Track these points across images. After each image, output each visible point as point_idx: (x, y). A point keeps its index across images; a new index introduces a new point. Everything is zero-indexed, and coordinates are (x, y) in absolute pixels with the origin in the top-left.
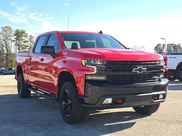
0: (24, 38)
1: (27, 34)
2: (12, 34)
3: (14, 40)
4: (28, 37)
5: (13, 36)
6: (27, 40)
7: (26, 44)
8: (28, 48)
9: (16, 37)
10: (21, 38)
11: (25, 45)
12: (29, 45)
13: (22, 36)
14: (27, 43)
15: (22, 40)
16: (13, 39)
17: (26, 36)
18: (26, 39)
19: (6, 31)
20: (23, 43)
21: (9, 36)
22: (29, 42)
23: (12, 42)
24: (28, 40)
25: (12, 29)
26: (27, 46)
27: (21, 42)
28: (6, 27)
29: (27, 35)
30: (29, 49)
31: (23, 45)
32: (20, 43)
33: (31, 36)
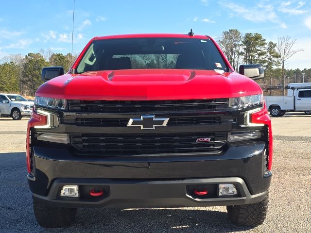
0: (258, 48)
1: (264, 40)
2: (241, 43)
3: (243, 51)
4: (266, 46)
5: (241, 45)
6: (264, 51)
7: (262, 58)
8: (266, 64)
9: (245, 47)
10: (254, 47)
11: (260, 60)
12: (267, 59)
13: (256, 44)
14: (264, 56)
15: (256, 52)
16: (241, 49)
17: (263, 44)
18: (263, 48)
19: (230, 38)
20: (257, 56)
21: (235, 46)
22: (268, 54)
23: (240, 56)
24: (266, 51)
25: (239, 33)
26: (264, 62)
27: (254, 54)
28: (231, 31)
29: (264, 42)
30: (267, 66)
31: (257, 60)
32: (252, 56)
33: (271, 43)
